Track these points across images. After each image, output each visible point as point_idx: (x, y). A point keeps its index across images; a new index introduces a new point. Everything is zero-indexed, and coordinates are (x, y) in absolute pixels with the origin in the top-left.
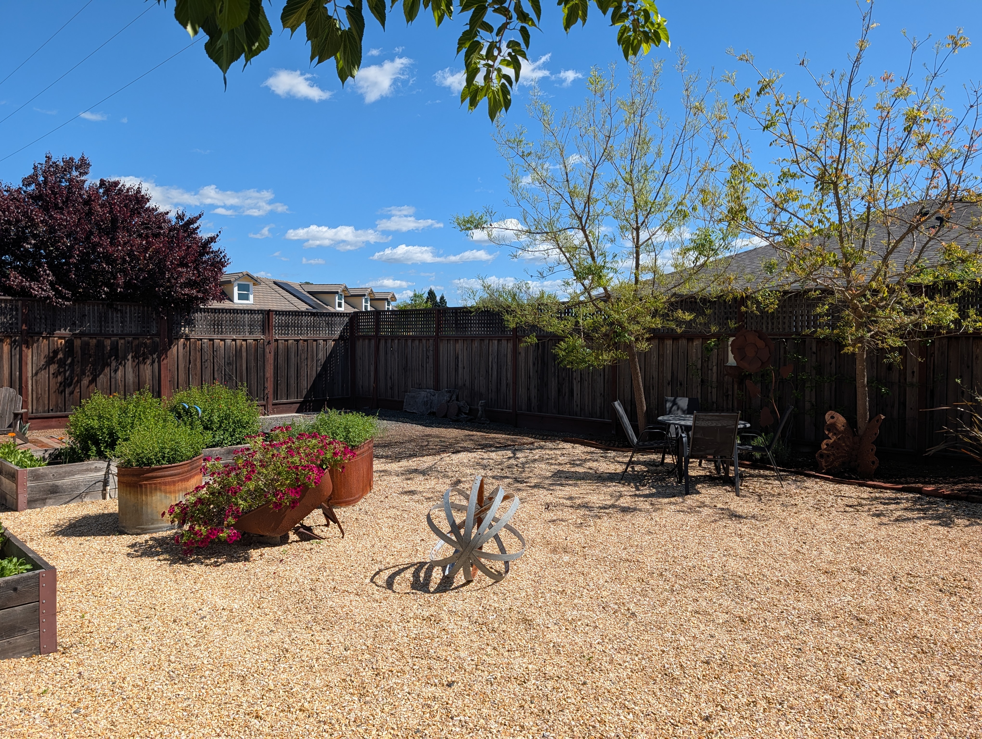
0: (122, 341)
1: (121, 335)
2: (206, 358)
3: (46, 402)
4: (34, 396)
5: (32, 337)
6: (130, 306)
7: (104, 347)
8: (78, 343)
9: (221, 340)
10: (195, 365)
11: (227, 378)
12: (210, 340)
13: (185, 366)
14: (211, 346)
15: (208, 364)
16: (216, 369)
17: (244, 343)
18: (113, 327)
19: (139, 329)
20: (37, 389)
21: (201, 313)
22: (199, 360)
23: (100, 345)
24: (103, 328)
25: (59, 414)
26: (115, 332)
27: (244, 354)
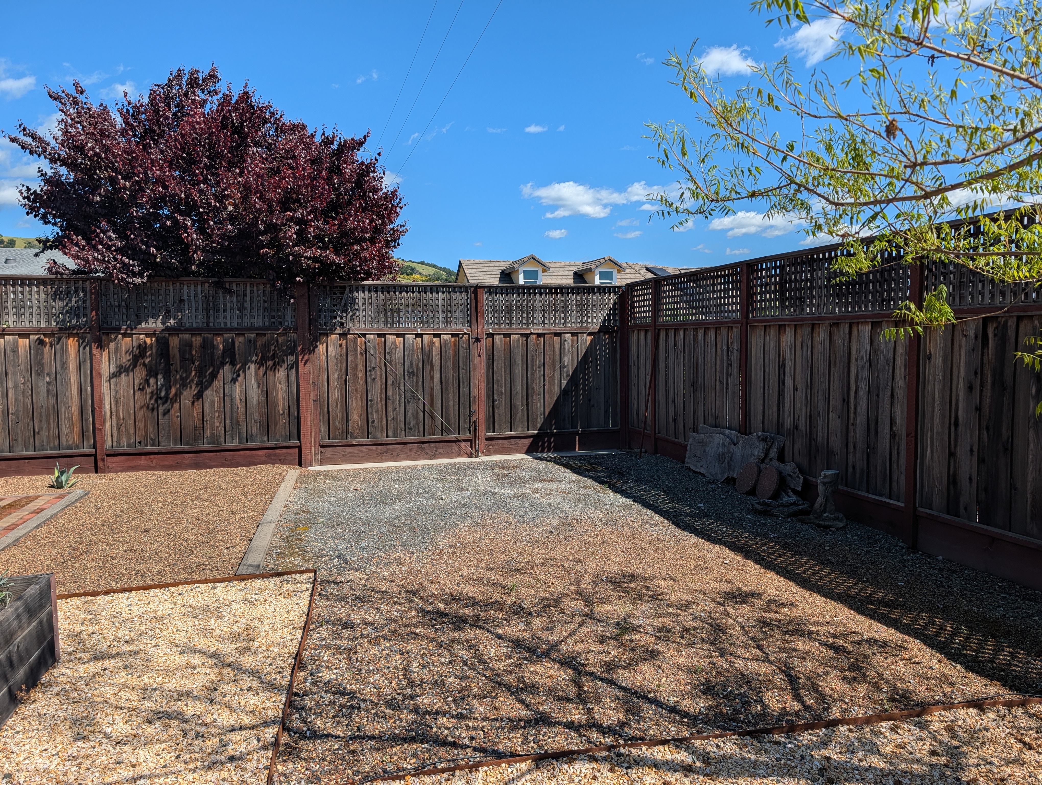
0: (241, 339)
1: (237, 329)
2: (373, 365)
3: (132, 431)
4: (114, 423)
5: (107, 334)
6: (251, 285)
7: (213, 347)
8: (174, 342)
9: (398, 335)
10: (355, 375)
11: (408, 397)
12: (379, 335)
13: (340, 378)
14: (382, 346)
15: (377, 375)
16: (389, 382)
17: (436, 340)
18: (225, 317)
19: (266, 320)
20: (117, 411)
21: (363, 292)
22: (360, 367)
23: (207, 345)
24: (211, 319)
25: (149, 448)
26: (229, 325)
27: (436, 358)
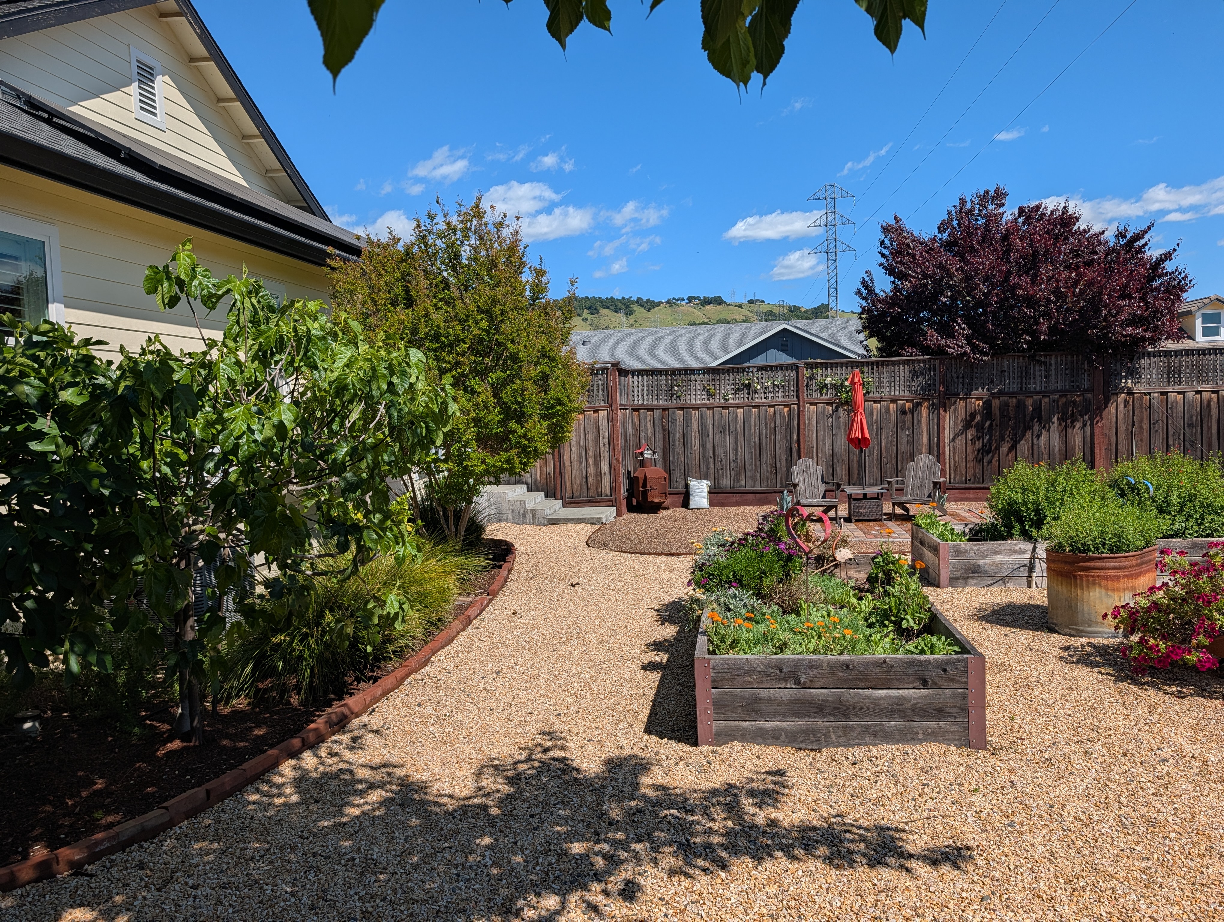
0: (1047, 400)
1: (1045, 392)
2: (1157, 419)
3: (964, 471)
4: (952, 465)
5: (949, 399)
6: (1056, 356)
7: (1025, 407)
8: (996, 403)
9: (1179, 393)
10: (1141, 427)
11: (1188, 445)
12: (1162, 393)
13: (1127, 430)
14: (1164, 402)
15: (1160, 427)
16: (1170, 433)
17: (1214, 396)
18: (1035, 383)
19: (1067, 383)
20: (954, 456)
21: (1149, 357)
22: (1146, 421)
23: (1020, 405)
24: (1024, 385)
25: (977, 485)
26: (1038, 389)
27: (1214, 412)
